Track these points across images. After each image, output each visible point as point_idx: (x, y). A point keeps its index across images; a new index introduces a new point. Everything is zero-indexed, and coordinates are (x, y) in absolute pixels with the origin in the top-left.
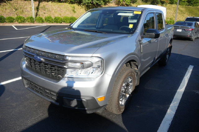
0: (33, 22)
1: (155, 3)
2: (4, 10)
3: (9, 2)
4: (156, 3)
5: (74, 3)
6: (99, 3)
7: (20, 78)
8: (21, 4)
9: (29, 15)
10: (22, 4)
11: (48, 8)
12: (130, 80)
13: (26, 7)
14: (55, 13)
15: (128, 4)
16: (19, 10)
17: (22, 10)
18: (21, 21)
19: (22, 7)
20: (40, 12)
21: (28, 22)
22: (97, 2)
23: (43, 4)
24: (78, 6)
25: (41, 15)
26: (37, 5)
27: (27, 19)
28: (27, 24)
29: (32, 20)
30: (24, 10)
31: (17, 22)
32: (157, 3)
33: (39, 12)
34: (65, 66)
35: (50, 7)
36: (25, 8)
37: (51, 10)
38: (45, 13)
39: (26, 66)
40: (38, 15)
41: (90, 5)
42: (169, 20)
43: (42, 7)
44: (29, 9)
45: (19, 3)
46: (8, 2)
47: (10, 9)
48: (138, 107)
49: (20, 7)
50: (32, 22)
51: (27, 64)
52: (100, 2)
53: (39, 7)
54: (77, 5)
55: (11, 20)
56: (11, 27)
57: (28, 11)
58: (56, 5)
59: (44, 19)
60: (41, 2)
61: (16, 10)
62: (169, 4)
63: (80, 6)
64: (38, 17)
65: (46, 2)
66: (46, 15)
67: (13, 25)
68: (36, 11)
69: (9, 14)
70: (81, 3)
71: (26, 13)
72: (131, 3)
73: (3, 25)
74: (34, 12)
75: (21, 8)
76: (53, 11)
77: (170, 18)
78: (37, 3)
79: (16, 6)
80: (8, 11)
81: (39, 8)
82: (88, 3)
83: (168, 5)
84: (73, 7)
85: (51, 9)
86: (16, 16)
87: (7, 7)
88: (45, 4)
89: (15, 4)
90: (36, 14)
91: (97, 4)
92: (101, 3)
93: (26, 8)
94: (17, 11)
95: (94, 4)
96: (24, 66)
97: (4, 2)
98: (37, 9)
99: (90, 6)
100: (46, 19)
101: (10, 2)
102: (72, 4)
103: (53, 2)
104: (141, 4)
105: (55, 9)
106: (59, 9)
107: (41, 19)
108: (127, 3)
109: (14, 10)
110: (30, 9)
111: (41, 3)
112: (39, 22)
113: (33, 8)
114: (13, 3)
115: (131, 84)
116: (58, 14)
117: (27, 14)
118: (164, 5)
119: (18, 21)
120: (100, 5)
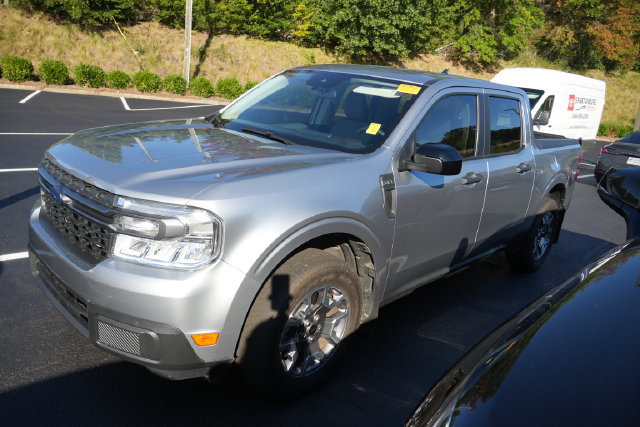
0: (182, 92)
1: (583, 64)
2: (110, 52)
3: (125, 29)
4: (585, 66)
5: (315, 46)
6: (393, 52)
7: (25, 255)
8: (158, 37)
9: (175, 70)
10: (162, 37)
11: (233, 53)
12: (337, 298)
13: (170, 45)
14: (251, 70)
15: (489, 60)
16: (151, 55)
17: (157, 53)
18: (148, 86)
19: (160, 45)
20: (208, 66)
21: (168, 91)
22: (387, 47)
23: (219, 41)
24: (327, 53)
25: (211, 73)
26: (204, 43)
27: (168, 81)
28: (163, 96)
29: (179, 86)
30: (164, 55)
31: (135, 89)
32: (589, 64)
33: (205, 63)
34: (111, 226)
35: (241, 52)
36: (167, 48)
37: (240, 62)
38: (221, 69)
39: (42, 215)
40: (200, 74)
41: (363, 55)
42: (626, 124)
43: (216, 51)
44: (177, 53)
45: (152, 34)
46: (123, 31)
47: (125, 49)
48: (361, 389)
49: (153, 45)
50: (178, 92)
51: (45, 208)
52: (396, 49)
53: (209, 49)
54: (323, 53)
55: (121, 82)
56: (118, 100)
57: (174, 59)
58: (259, 48)
59: (215, 85)
60: (216, 35)
61: (142, 52)
62: (634, 69)
63: (331, 54)
64: (198, 78)
65: (232, 36)
66: (224, 75)
67: (123, 96)
68: (197, 62)
69: (121, 63)
70: (336, 47)
71: (168, 63)
72: (499, 56)
73: (97, 94)
74: (188, 63)
75: (155, 49)
76: (248, 65)
77: (631, 116)
78: (204, 36)
79: (144, 42)
80: (119, 54)
81: (207, 53)
82: (357, 48)
83: (631, 73)
84: (310, 56)
85: (241, 58)
86: (138, 70)
87: (117, 44)
88: (226, 42)
89: (141, 36)
90: (194, 69)
91: (385, 52)
92: (400, 52)
93: (171, 50)
94: (143, 57)
95: (376, 54)
96: (36, 212)
97: (112, 28)
98: (202, 54)
99: (364, 59)
100: (220, 88)
101: (128, 29)
102: (308, 47)
103: (252, 39)
104: (533, 63)
105: (253, 57)
106: (265, 59)
107: (207, 84)
108: (485, 58)
109: (136, 53)
110: (179, 53)
111: (214, 39)
112: (199, 93)
113: (188, 50)
114: (137, 34)
115: (343, 311)
116: (261, 73)
117: (170, 68)
118: (617, 73)
119: (138, 85)
120: (394, 59)
